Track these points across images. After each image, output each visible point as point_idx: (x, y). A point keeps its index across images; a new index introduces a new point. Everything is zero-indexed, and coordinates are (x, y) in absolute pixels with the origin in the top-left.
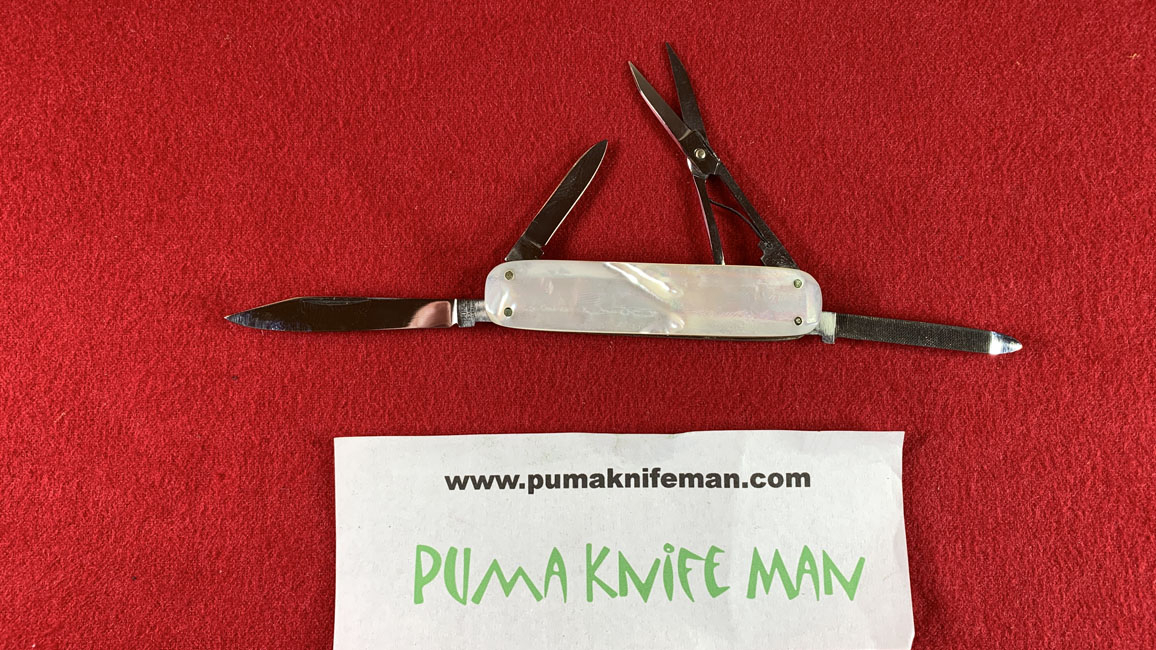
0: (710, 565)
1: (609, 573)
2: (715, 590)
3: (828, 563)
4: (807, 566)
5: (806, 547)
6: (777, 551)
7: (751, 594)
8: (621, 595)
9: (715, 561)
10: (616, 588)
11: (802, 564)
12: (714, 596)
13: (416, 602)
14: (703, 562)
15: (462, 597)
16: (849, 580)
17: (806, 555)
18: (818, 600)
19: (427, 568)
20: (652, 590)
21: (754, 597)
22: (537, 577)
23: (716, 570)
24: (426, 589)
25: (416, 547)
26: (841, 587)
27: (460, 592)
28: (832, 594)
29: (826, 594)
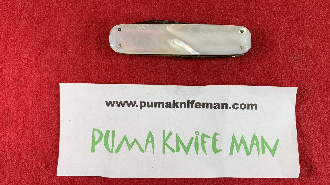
0: (214, 141)
1: (172, 142)
2: (216, 151)
3: (264, 141)
4: (255, 142)
5: (254, 134)
6: (242, 135)
7: (231, 153)
8: (177, 152)
9: (216, 139)
10: (175, 149)
11: (252, 141)
12: (215, 154)
13: (92, 152)
14: (212, 139)
15: (111, 150)
16: (272, 148)
17: (255, 137)
18: (259, 156)
19: (97, 138)
20: (190, 149)
21: (232, 154)
22: (142, 143)
23: (217, 143)
24: (96, 147)
25: (93, 129)
26: (269, 151)
27: (110, 148)
28: (265, 154)
29: (262, 154)
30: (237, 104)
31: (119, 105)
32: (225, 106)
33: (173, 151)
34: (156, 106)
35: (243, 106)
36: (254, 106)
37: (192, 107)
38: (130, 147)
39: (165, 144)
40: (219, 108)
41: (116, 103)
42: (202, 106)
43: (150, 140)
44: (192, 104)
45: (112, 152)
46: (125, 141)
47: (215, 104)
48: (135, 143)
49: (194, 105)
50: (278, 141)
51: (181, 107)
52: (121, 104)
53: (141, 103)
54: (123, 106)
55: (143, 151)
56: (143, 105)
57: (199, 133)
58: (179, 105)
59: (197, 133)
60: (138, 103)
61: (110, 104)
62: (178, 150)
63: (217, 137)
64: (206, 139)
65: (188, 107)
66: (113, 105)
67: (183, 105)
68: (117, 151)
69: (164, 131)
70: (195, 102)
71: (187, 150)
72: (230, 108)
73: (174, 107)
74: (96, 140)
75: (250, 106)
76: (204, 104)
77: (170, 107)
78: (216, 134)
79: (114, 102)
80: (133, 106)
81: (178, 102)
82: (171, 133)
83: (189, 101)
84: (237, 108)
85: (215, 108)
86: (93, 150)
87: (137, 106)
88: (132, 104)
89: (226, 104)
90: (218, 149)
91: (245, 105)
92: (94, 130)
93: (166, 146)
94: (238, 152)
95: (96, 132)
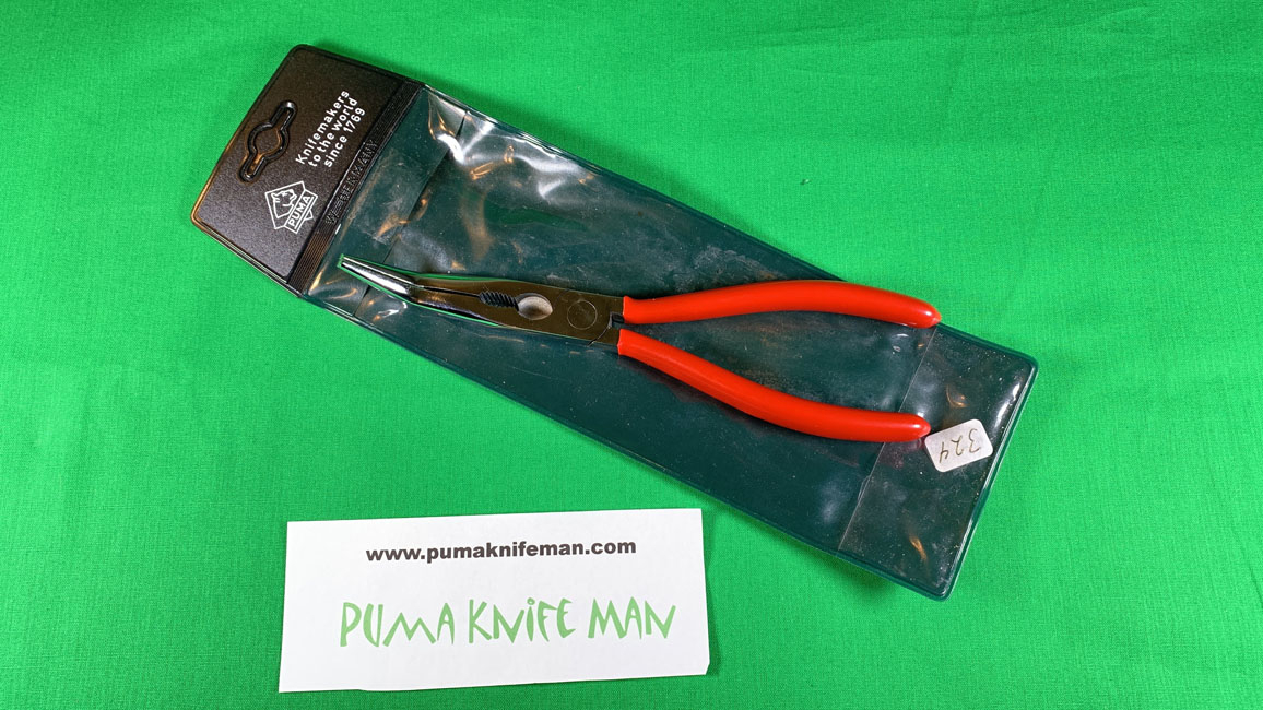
30: (600, 545)
31: (389, 558)
32: (578, 548)
33: (488, 637)
34: (456, 556)
35: (610, 548)
36: (630, 547)
37: (522, 554)
38: (410, 634)
39: (472, 625)
40: (568, 553)
41: (384, 554)
42: (539, 552)
43: (446, 618)
44: (522, 549)
45: (377, 645)
46: (401, 623)
47: (561, 546)
48: (420, 626)
49: (525, 550)
50: (674, 608)
51: (502, 555)
52: (393, 555)
53: (430, 551)
54: (397, 558)
55: (433, 641)
56: (432, 555)
57: (533, 602)
58: (498, 551)
59: (531, 601)
60: (424, 552)
61: (374, 556)
62: (497, 635)
63: (567, 607)
64: (546, 612)
65: (515, 554)
66: (379, 559)
67: (505, 551)
68: (387, 642)
69: (472, 602)
70: (527, 545)
71: (512, 634)
72: (587, 552)
73: (488, 556)
74: (349, 623)
75: (623, 548)
76: (542, 547)
77: (482, 556)
78: (564, 601)
79: (382, 552)
80: (416, 557)
81: (495, 548)
82: (484, 605)
83: (515, 543)
84: (600, 552)
85: (561, 553)
86: (343, 643)
87: (423, 557)
88: (412, 554)
89: (581, 546)
90: (568, 628)
91: (613, 546)
92: (346, 605)
93: (475, 629)
94: (603, 632)
95: (348, 609)
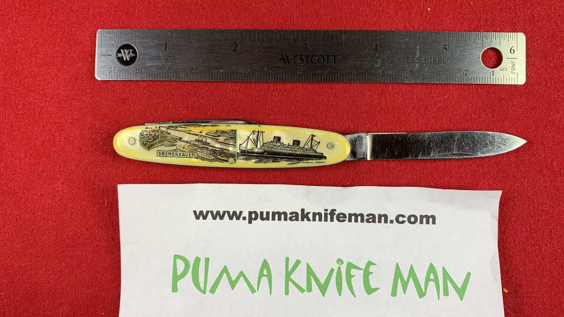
0: (367, 274)
1: (300, 276)
2: (370, 290)
3: (446, 275)
4: (432, 277)
5: (431, 263)
6: (412, 265)
7: (394, 293)
8: (307, 292)
9: (370, 271)
10: (304, 287)
11: (428, 275)
12: (369, 294)
13: (173, 291)
14: (363, 271)
15: (203, 289)
16: (460, 287)
17: (432, 269)
18: (439, 299)
19: (180, 270)
20: (328, 288)
21: (396, 295)
22: (253, 278)
23: (371, 277)
24: (179, 283)
25: (174, 255)
26: (455, 291)
27: (202, 286)
28: (448, 295)
29: (444, 295)
